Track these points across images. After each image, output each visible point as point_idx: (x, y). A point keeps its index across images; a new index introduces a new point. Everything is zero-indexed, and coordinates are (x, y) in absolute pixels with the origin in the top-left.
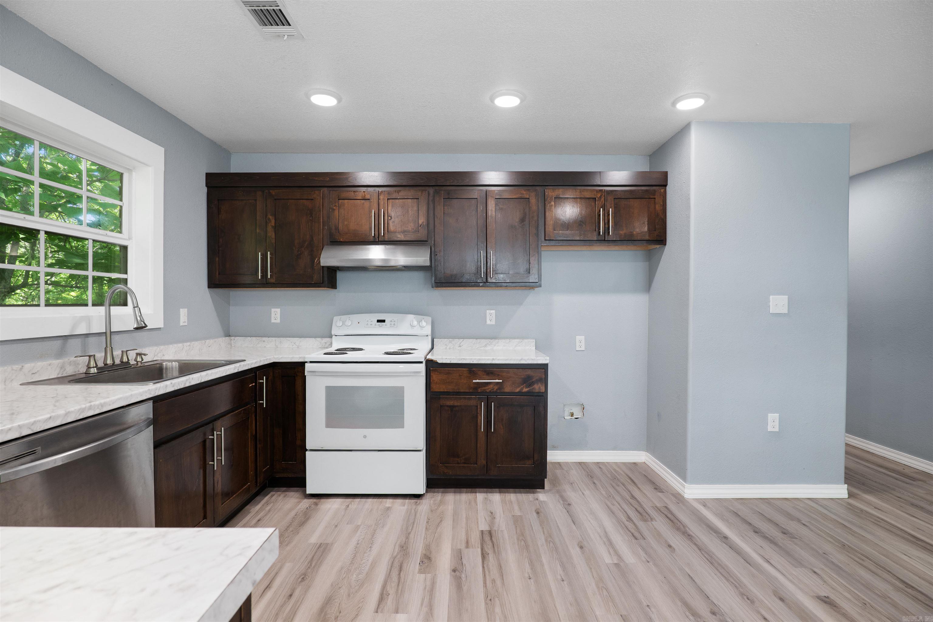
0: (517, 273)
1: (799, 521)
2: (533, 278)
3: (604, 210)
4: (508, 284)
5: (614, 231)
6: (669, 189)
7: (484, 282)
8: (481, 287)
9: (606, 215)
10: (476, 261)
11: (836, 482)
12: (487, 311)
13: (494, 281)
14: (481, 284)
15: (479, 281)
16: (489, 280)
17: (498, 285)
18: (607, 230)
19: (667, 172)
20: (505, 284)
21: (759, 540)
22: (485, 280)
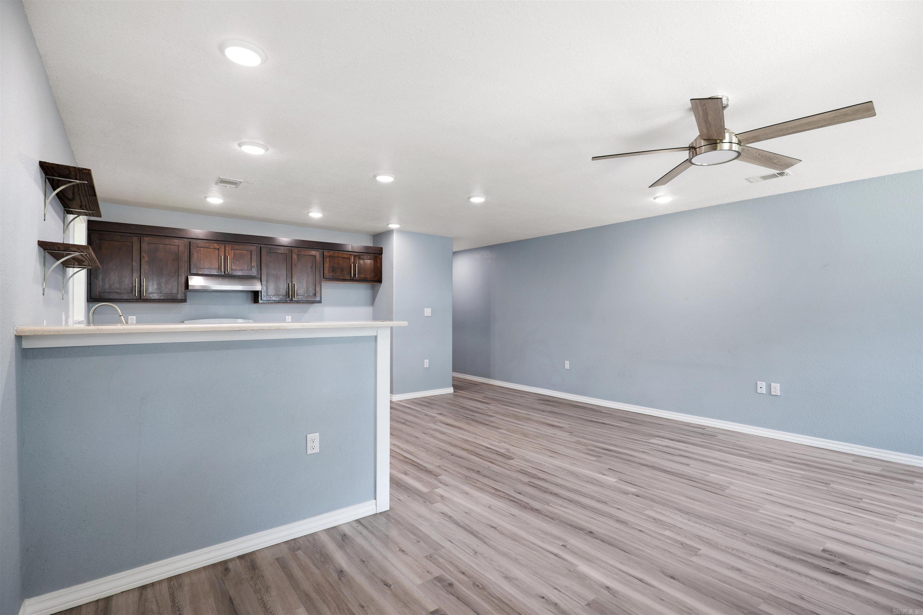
0: (309, 296)
1: (435, 400)
2: (318, 299)
3: (353, 264)
4: (303, 302)
5: (358, 275)
6: (383, 256)
7: (291, 300)
8: (289, 303)
9: (354, 267)
10: (286, 288)
11: (449, 387)
12: (287, 316)
13: (296, 300)
14: (288, 302)
15: (287, 300)
16: (293, 299)
17: (298, 302)
18: (355, 274)
19: (382, 248)
20: (302, 302)
21: (420, 406)
22: (291, 299)
